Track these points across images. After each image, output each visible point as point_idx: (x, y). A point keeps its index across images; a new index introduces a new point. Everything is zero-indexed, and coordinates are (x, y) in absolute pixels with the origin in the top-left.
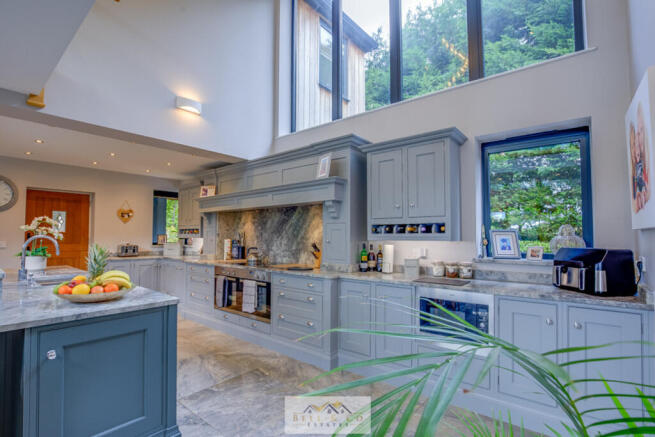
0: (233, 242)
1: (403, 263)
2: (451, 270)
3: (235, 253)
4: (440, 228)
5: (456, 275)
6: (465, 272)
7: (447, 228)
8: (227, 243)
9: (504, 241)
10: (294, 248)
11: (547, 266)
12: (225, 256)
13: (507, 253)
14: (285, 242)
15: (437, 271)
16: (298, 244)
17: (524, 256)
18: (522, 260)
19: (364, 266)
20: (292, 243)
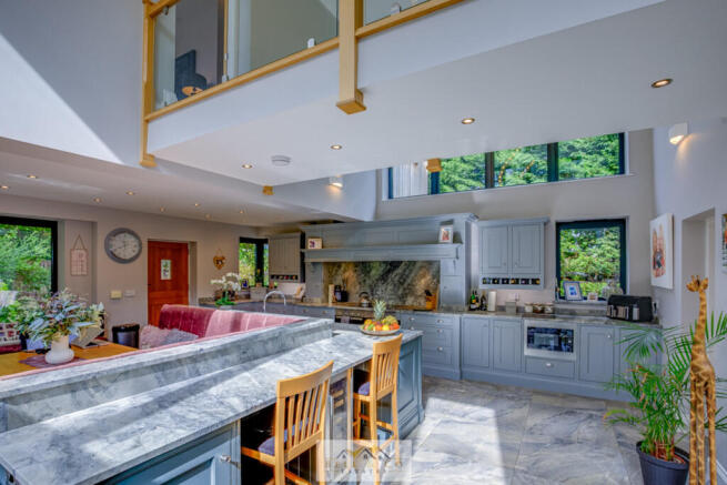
0: (336, 287)
1: (503, 304)
2: (540, 309)
3: (338, 296)
4: (535, 281)
5: (542, 311)
6: (549, 309)
7: (542, 281)
8: (331, 288)
9: (572, 289)
10: (400, 292)
11: (602, 305)
12: (330, 301)
13: (573, 297)
14: (390, 287)
15: (529, 309)
16: (404, 289)
17: (585, 298)
18: (584, 301)
19: (473, 307)
20: (399, 288)
